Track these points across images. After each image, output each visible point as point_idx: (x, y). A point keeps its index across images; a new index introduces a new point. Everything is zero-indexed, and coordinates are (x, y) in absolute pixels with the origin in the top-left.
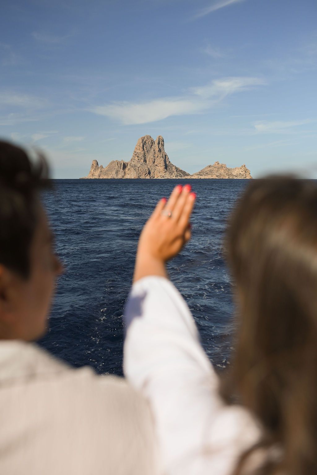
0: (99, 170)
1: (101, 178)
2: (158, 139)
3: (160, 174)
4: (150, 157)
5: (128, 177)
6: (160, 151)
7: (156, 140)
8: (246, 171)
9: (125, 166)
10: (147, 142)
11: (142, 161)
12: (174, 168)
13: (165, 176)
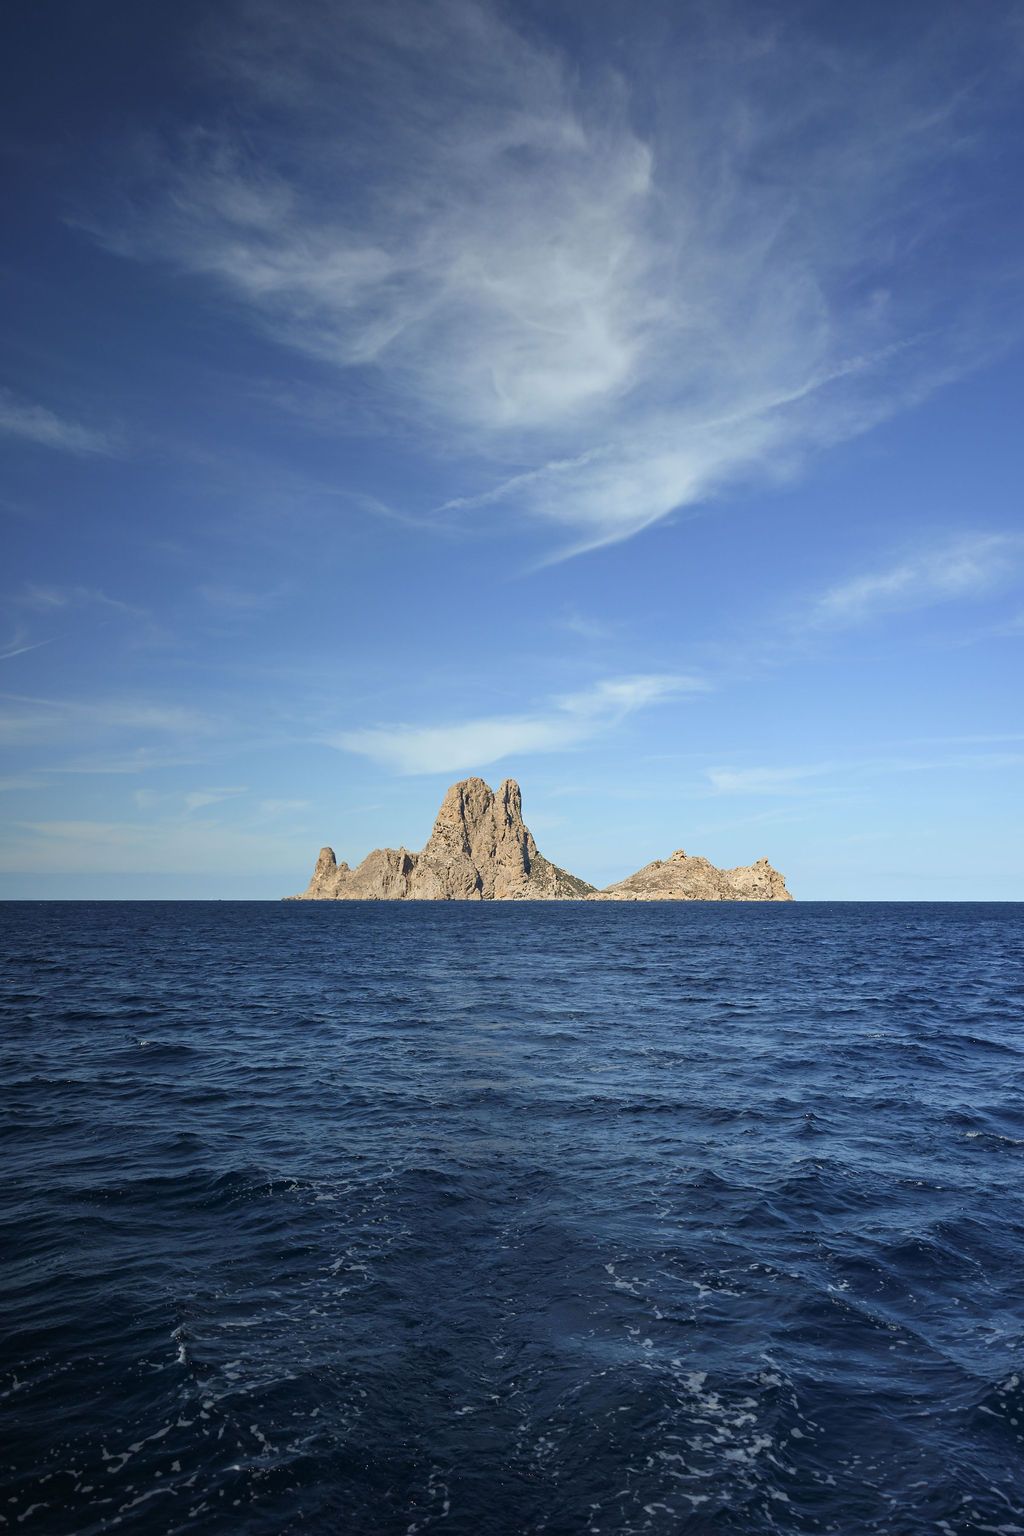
0: (338, 875)
1: (341, 897)
2: (504, 789)
3: (508, 886)
4: (480, 838)
5: (416, 894)
6: (509, 820)
7: (497, 788)
8: (772, 877)
9: (409, 865)
10: (473, 796)
11: (459, 849)
12: (549, 869)
13: (524, 893)
